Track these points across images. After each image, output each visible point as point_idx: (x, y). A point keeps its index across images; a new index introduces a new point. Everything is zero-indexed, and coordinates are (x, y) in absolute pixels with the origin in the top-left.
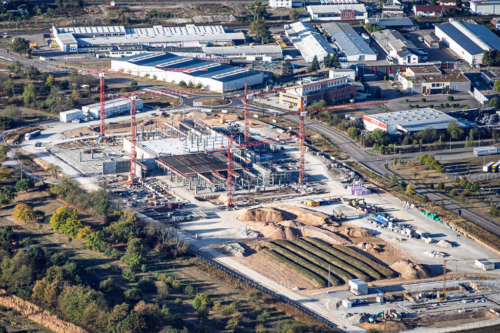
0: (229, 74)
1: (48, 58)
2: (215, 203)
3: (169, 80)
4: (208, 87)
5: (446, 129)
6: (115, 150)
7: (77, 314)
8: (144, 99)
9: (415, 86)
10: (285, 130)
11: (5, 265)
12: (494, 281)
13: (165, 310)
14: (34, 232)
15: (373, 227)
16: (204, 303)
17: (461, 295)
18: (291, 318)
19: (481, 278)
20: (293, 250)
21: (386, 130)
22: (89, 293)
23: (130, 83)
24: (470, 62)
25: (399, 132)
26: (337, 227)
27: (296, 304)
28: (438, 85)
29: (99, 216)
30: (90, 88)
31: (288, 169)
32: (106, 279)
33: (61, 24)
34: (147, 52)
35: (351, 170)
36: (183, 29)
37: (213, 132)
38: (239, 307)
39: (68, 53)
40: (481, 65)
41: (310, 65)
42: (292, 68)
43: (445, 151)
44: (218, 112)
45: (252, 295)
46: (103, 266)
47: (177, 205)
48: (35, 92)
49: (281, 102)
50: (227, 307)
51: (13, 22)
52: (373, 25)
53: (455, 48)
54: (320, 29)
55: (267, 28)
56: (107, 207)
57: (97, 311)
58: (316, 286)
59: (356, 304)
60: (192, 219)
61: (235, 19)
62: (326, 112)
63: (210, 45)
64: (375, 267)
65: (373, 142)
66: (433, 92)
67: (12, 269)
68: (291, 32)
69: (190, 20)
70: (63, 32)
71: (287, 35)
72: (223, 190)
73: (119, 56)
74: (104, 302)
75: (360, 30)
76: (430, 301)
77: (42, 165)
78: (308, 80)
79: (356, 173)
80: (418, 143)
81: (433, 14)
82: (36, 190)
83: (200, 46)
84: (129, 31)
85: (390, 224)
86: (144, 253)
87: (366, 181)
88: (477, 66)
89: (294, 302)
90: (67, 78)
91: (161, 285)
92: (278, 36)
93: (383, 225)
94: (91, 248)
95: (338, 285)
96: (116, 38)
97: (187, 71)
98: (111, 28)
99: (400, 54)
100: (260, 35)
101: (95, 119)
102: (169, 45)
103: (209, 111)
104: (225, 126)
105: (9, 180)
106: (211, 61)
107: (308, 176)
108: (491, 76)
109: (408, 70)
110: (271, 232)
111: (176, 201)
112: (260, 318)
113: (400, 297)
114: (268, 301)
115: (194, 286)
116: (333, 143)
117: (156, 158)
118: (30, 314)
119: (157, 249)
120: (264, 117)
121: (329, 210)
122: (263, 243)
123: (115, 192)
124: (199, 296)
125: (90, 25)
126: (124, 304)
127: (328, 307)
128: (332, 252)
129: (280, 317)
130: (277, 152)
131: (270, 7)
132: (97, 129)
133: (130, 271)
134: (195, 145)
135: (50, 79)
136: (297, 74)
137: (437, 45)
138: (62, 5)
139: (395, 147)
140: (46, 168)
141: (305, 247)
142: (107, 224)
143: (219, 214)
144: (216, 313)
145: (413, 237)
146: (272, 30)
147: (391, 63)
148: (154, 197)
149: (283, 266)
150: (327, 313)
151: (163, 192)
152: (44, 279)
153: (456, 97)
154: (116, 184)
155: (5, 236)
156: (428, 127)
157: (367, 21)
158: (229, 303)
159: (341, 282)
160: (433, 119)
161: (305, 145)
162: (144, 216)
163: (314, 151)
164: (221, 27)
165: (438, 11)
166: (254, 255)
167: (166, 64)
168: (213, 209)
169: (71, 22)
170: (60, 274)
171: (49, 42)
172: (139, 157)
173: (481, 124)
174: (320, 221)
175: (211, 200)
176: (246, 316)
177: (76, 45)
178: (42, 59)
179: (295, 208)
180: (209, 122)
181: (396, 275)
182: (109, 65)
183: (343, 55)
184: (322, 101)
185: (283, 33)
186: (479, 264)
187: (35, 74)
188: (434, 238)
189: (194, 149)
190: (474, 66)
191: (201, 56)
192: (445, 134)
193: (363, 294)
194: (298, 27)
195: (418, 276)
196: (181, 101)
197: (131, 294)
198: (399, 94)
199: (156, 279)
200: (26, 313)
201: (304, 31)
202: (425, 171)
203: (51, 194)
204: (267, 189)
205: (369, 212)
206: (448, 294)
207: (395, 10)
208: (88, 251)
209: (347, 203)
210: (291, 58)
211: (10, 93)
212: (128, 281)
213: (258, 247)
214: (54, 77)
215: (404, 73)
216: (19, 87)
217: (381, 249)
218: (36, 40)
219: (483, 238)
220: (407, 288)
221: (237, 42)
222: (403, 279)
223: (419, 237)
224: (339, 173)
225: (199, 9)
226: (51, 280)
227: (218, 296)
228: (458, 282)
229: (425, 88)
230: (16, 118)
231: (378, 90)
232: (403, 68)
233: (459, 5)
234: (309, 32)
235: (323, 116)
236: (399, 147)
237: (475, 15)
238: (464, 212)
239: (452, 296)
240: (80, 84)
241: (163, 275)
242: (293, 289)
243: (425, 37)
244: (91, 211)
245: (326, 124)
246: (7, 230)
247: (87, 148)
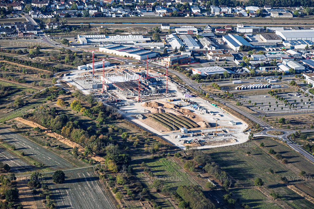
0: (143, 53)
1: (75, 47)
2: (134, 100)
3: (120, 55)
4: (135, 58)
5: (223, 74)
6: (98, 80)
7: (77, 139)
8: (110, 62)
9: (213, 58)
10: (162, 73)
11: (52, 121)
12: (235, 129)
13: (111, 138)
14: (64, 110)
15: (192, 109)
16: (126, 136)
17: (222, 134)
18: (158, 142)
19: (231, 128)
20: (161, 117)
21: (200, 74)
22: (82, 132)
23: (106, 56)
24: (235, 50)
25: (205, 75)
26: (179, 109)
27: (161, 137)
28: (222, 58)
29: (89, 104)
30: (90, 58)
31: (162, 88)
32: (90, 127)
33: (82, 34)
34: (113, 45)
35: (186, 88)
36: (127, 36)
37: (135, 74)
38: (138, 137)
39: (83, 45)
40: (239, 51)
41: (174, 50)
42: (167, 51)
43: (222, 82)
44: (138, 67)
45: (144, 133)
46: (89, 122)
47: (119, 100)
48: (69, 59)
49: (162, 64)
50: (134, 137)
51: (63, 33)
52: (199, 36)
53: (230, 45)
54: (180, 37)
55: (159, 36)
56: (93, 101)
57: (85, 138)
58: (169, 130)
59: (183, 137)
60: (124, 105)
61: (148, 33)
62: (178, 67)
63: (137, 42)
64: (191, 123)
65: (195, 78)
66: (220, 60)
67: (54, 123)
68: (168, 38)
69: (130, 33)
70: (82, 37)
71: (167, 39)
72: (137, 95)
73: (103, 46)
74: (87, 135)
75: (195, 38)
76: (210, 136)
77: (69, 85)
78: (172, 55)
79: (188, 90)
80: (212, 79)
81: (223, 32)
82: (67, 95)
83: (133, 42)
84: (107, 37)
85: (199, 108)
86: (105, 118)
87: (191, 93)
88: (237, 51)
89: (160, 136)
90: (82, 54)
91: (110, 129)
92: (164, 40)
93: (196, 109)
94: (85, 115)
95: (177, 130)
96: (102, 39)
97: (127, 52)
98: (100, 36)
99: (208, 46)
100: (156, 39)
101: (91, 69)
102: (122, 42)
103: (135, 66)
104: (140, 72)
105: (57, 91)
106: (137, 48)
107: (170, 90)
108: (242, 55)
109: (211, 52)
110: (153, 111)
111: (119, 99)
112: (146, 141)
113: (199, 135)
114: (150, 135)
115: (122, 130)
116: (180, 79)
117: (113, 83)
118: (60, 139)
119: (110, 116)
120: (155, 69)
121: (176, 103)
122: (150, 115)
123: (96, 96)
124: (124, 133)
125: (92, 34)
126: (95, 135)
127: (172, 138)
128: (176, 118)
129: (154, 141)
130: (159, 81)
131: (161, 29)
132: (91, 73)
133: (99, 124)
134: (128, 79)
135: (75, 54)
136: (169, 53)
137: (223, 43)
138: (82, 27)
139: (203, 80)
140: (71, 86)
141: (166, 116)
142: (92, 107)
143: (134, 104)
144: (130, 140)
145: (207, 113)
146: (161, 37)
147: (205, 50)
148: (111, 97)
149: (157, 123)
150: (172, 140)
151: (115, 96)
152: (66, 127)
153: (228, 62)
154: (97, 93)
155: (53, 111)
156: (216, 73)
157: (197, 34)
158: (135, 136)
159: (178, 129)
160: (218, 70)
161: (169, 79)
162: (106, 104)
163: (173, 81)
164: (142, 36)
165: (224, 31)
166: (146, 119)
167: (120, 49)
168: (133, 102)
169: (85, 33)
170: (71, 125)
171: (76, 41)
172: (106, 83)
173: (236, 72)
174: (172, 107)
175: (132, 99)
176: (141, 141)
177: (86, 42)
178: (73, 47)
179: (163, 102)
180: (134, 71)
181: (199, 126)
182: (98, 49)
183: (187, 47)
184: (177, 63)
185: (165, 38)
186: (230, 123)
187: (70, 52)
188: (215, 113)
189: (127, 80)
190: (236, 51)
191: (134, 46)
192: (222, 76)
193: (186, 133)
194: (171, 36)
195: (207, 127)
196: (125, 63)
197: (98, 132)
198: (207, 61)
199: (108, 127)
200: (59, 139)
201: (173, 38)
202: (214, 89)
203: (72, 96)
204: (154, 95)
205: (191, 104)
206: (217, 133)
207: (208, 30)
208: (84, 116)
209: (183, 100)
210: (167, 47)
211: (60, 59)
212: (98, 128)
213: (148, 116)
214: (77, 53)
215: (209, 53)
216: (63, 57)
217: (194, 117)
218: (71, 40)
219: (233, 113)
220: (203, 131)
221: (147, 41)
222: (202, 128)
223: (209, 113)
224: (181, 90)
225: (134, 29)
226: (68, 127)
227: (131, 133)
228: (222, 129)
229: (216, 59)
230: (61, 68)
231: (199, 59)
232: (209, 51)
233: (233, 29)
234: (175, 38)
235: (177, 69)
236: (205, 80)
237: (238, 33)
238: (227, 104)
239: (219, 134)
240: (87, 56)
241: (111, 126)
242: (160, 131)
243: (219, 40)
244: (86, 102)
245: (178, 71)
246: (54, 109)
247: (87, 79)
